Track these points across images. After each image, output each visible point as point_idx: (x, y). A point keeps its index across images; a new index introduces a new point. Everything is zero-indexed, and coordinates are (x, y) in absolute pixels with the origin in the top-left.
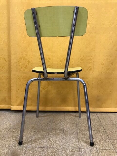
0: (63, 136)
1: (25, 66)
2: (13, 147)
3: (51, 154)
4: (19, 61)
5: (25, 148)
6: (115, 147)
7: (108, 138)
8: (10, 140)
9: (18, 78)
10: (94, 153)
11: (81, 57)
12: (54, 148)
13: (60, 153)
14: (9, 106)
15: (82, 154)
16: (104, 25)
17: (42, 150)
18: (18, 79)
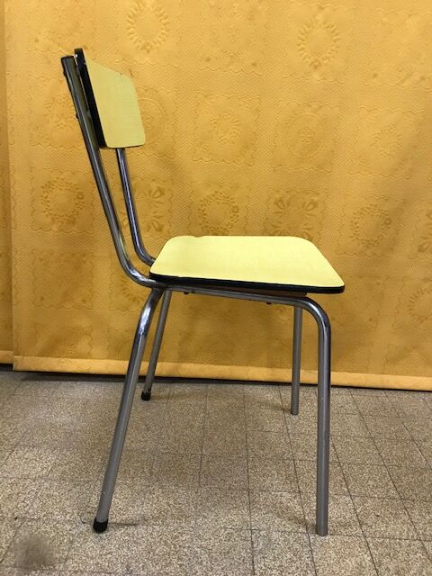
0: (199, 482)
1: (66, 215)
2: (30, 524)
3: (157, 552)
4: (45, 195)
5: (69, 527)
6: (366, 524)
7: (346, 490)
8: (18, 494)
9: (42, 257)
10: (296, 546)
11: (278, 191)
12: (168, 525)
13: (189, 547)
14: (8, 352)
15: (260, 552)
16: (375, 76)
17: (128, 534)
18: (41, 260)
